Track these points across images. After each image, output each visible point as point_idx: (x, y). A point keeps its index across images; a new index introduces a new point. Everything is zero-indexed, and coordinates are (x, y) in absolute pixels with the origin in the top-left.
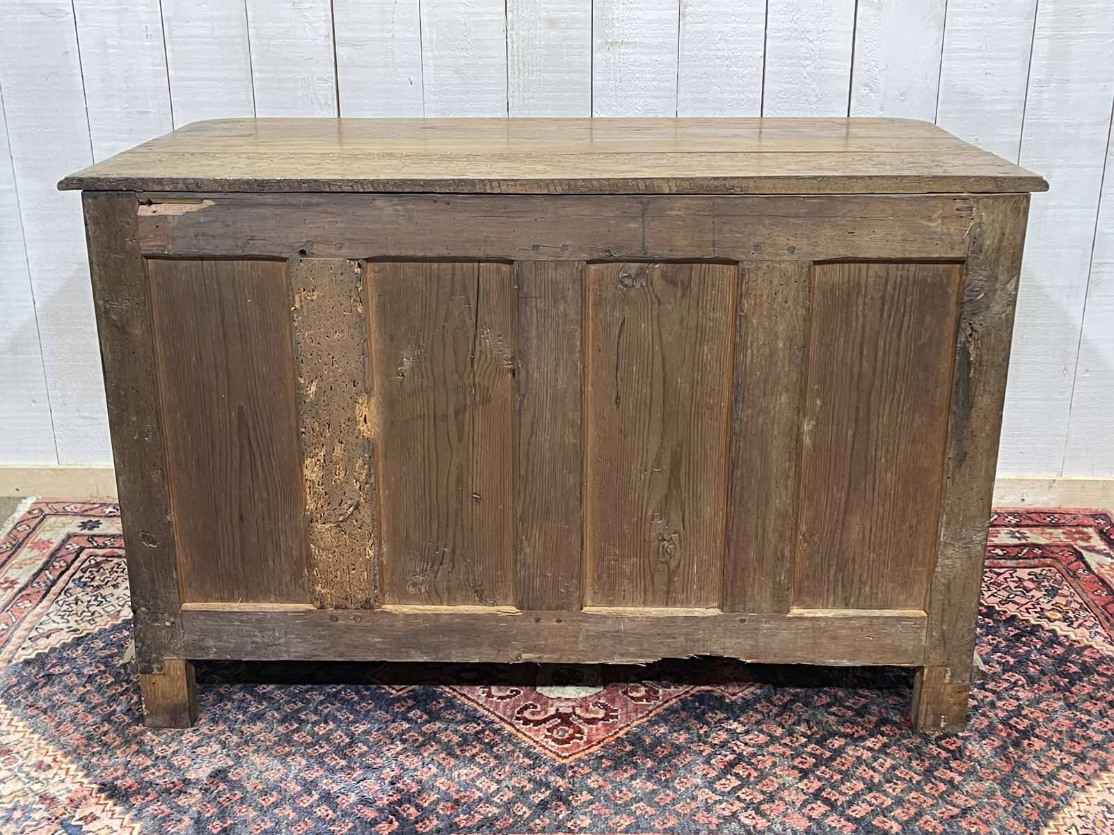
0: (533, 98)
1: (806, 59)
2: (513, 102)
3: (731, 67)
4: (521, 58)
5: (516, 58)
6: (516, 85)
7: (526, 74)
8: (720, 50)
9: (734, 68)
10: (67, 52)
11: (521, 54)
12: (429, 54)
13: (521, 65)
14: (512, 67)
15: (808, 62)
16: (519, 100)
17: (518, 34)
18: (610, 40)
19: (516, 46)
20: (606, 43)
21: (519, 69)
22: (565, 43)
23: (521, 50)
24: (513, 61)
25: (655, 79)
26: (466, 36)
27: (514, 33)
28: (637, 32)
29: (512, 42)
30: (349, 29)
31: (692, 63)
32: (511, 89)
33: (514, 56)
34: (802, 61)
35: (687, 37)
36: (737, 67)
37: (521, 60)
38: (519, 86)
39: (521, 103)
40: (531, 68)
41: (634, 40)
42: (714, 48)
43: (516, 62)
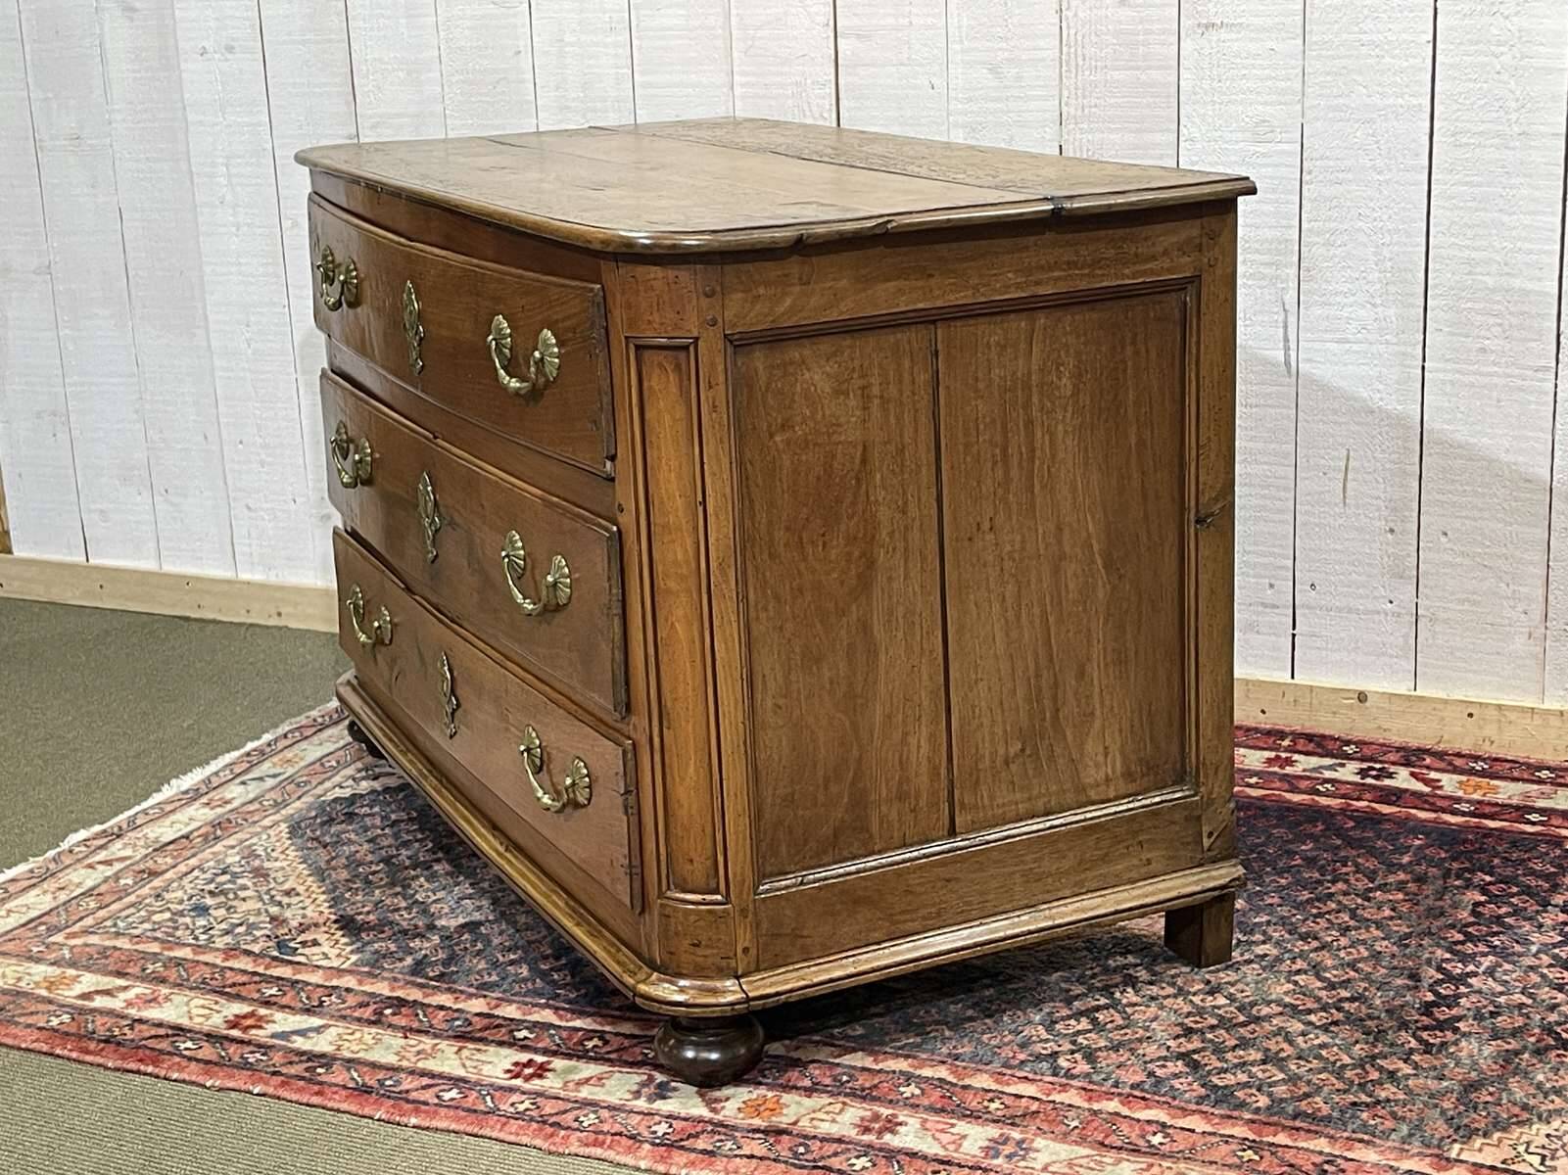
0: (1096, 106)
1: (1499, 44)
2: (1068, 113)
3: (1383, 57)
4: (1079, 50)
5: (1073, 50)
6: (1072, 88)
7: (1087, 73)
8: (1366, 33)
9: (1387, 59)
10: (520, 52)
11: (1080, 42)
12: (957, 47)
13: (1080, 59)
14: (1068, 64)
15: (1502, 49)
16: (1076, 109)
17: (1076, 15)
18: (1205, 21)
19: (1072, 32)
20: (1199, 25)
21: (1077, 65)
22: (1140, 27)
23: (1079, 38)
24: (1069, 54)
25: (1269, 78)
26: (1006, 20)
27: (1070, 14)
28: (1242, 8)
29: (1068, 27)
30: (855, 15)
31: (1324, 52)
32: (1065, 93)
33: (1070, 47)
34: (1493, 48)
35: (1316, 15)
36: (1393, 58)
37: (1079, 52)
38: (1076, 89)
39: (1079, 113)
40: (1094, 63)
41: (1239, 21)
42: (1357, 29)
43: (1072, 56)
